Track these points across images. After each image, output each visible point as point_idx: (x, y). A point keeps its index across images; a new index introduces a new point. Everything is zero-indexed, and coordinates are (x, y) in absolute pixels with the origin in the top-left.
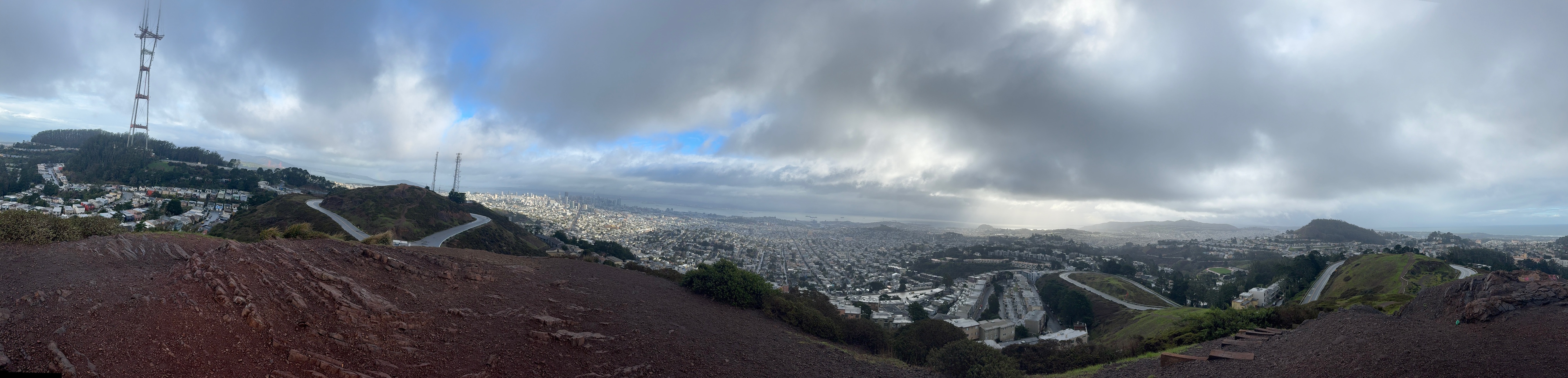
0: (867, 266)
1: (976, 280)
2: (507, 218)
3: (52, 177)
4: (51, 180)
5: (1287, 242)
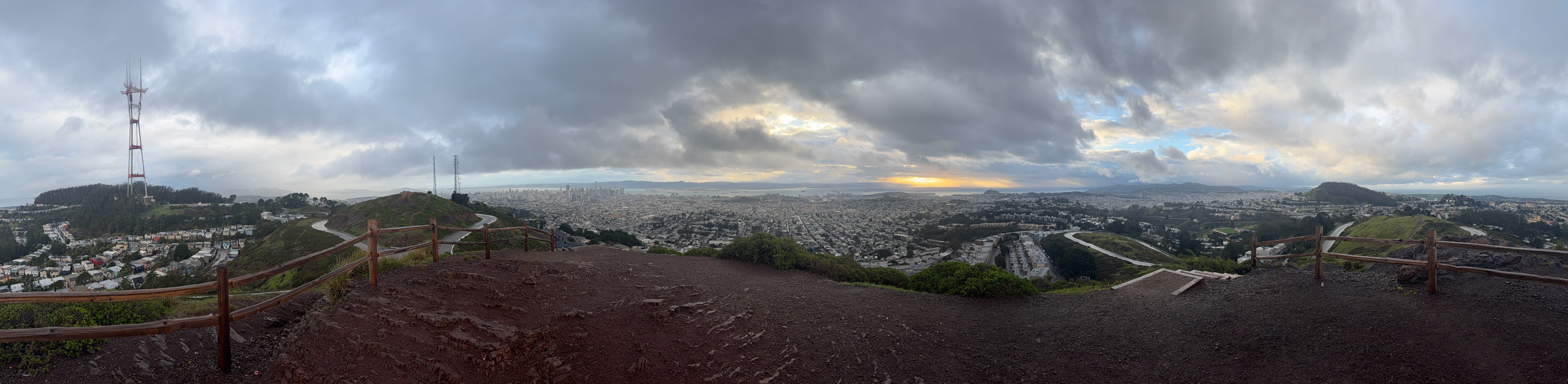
0: (873, 235)
1: (982, 243)
2: (511, 215)
3: (58, 236)
4: (57, 239)
5: (1295, 204)
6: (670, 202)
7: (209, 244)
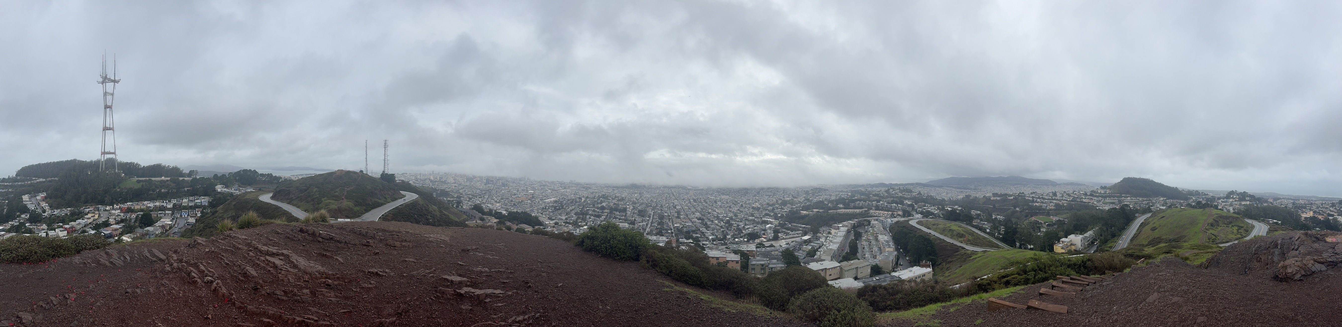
0: (744, 219)
1: (838, 228)
2: (432, 195)
3: (36, 206)
4: (35, 209)
5: (1100, 197)
6: (569, 187)
7: (170, 214)
